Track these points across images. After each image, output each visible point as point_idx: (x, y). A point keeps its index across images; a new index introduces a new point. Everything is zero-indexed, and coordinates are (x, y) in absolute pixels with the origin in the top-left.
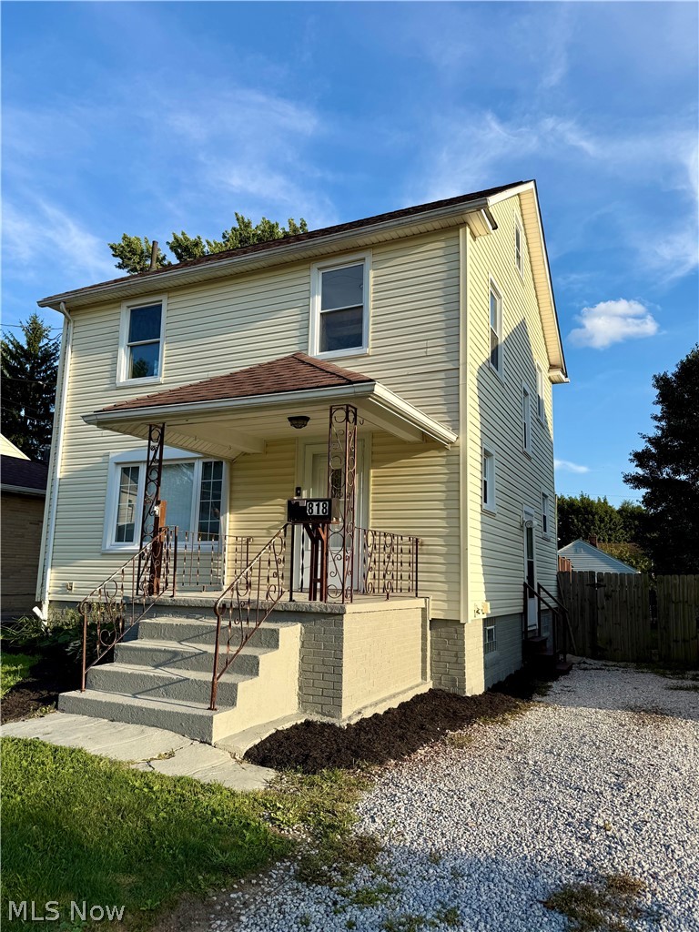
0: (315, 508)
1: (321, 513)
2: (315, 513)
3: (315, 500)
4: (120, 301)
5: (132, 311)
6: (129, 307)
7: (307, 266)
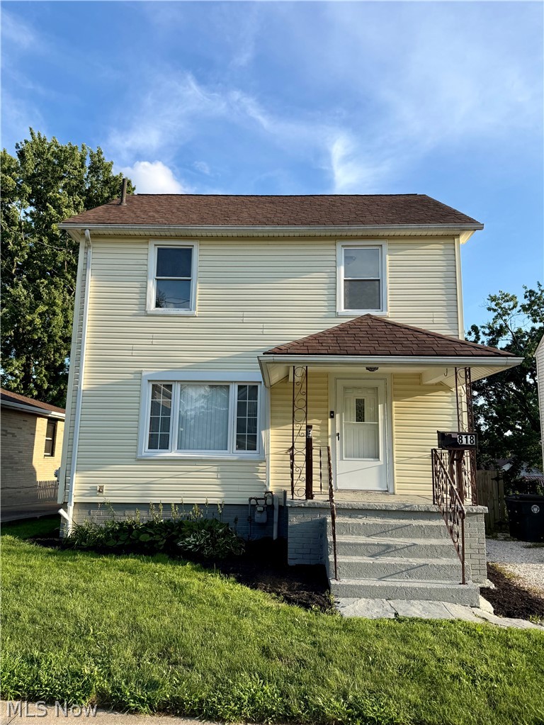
0: (464, 440)
1: (469, 444)
2: (464, 443)
3: (464, 434)
4: (148, 239)
5: (158, 249)
6: (155, 245)
7: (333, 242)
